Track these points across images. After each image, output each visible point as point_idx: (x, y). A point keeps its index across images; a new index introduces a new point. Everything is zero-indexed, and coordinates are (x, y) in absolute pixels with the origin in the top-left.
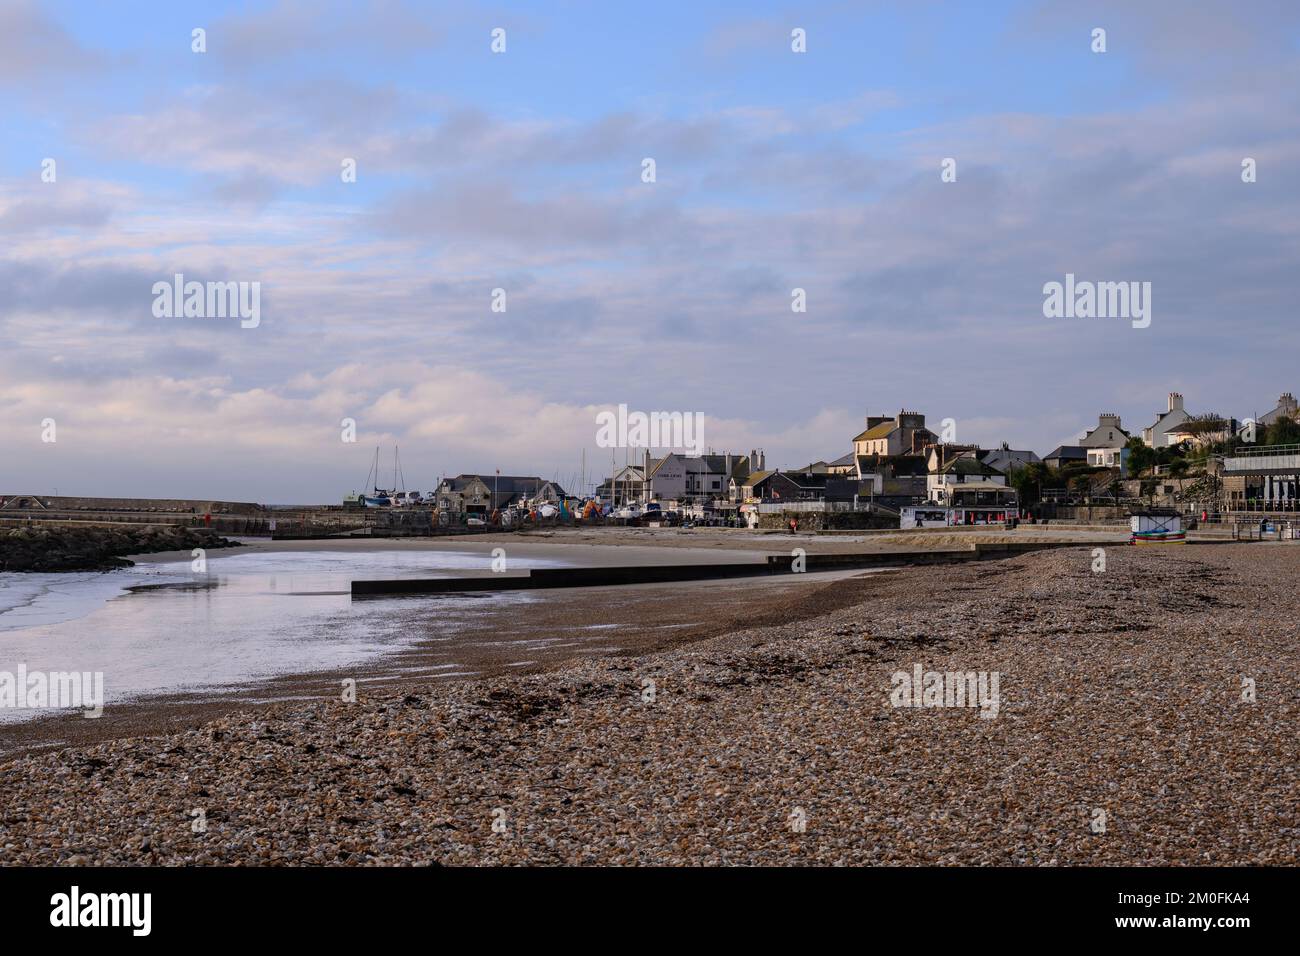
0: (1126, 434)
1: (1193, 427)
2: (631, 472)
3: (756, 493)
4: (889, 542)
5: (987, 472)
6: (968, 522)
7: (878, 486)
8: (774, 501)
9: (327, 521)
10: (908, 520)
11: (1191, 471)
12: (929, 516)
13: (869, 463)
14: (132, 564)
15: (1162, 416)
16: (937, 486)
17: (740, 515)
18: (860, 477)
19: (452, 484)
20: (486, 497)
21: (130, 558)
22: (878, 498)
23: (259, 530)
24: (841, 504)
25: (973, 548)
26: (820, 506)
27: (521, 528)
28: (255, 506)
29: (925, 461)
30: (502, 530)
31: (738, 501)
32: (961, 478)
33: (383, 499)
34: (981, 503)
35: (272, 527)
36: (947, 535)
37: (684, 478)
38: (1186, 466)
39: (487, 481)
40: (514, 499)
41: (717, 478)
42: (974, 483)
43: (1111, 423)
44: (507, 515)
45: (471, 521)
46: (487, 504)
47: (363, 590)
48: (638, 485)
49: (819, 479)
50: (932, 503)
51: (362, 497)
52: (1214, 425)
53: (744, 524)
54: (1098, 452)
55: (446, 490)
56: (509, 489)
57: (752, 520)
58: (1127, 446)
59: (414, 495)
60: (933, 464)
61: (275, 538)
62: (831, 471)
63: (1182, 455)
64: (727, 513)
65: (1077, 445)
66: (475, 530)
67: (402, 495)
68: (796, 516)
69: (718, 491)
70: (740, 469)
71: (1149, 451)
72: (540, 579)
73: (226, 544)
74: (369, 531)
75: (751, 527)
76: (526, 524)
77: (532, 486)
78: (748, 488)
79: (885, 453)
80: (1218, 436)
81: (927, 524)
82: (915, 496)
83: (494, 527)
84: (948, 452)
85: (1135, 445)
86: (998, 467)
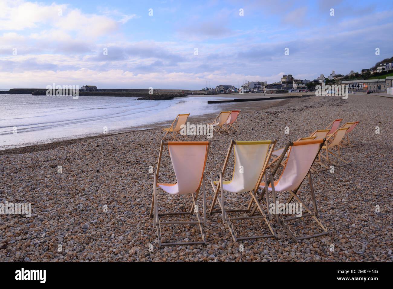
0: (325, 77)
1: (336, 76)
2: (246, 85)
3: (266, 87)
4: (287, 95)
5: (303, 84)
6: (299, 92)
7: (285, 86)
8: (268, 89)
9: (200, 92)
10: (290, 91)
11: (336, 83)
12: (293, 91)
13: (284, 83)
14: (174, 99)
15: (331, 75)
16: (295, 86)
17: (263, 91)
18: (282, 85)
19: (218, 87)
20: (223, 88)
21: (173, 98)
22: (285, 88)
23: (191, 94)
24: (279, 89)
25: (302, 95)
26: (275, 89)
27: (229, 93)
28: (189, 90)
29: (292, 82)
30: (226, 93)
31: (263, 89)
32: (298, 85)
33: (208, 89)
34: (301, 89)
35: (192, 93)
36: (297, 94)
37: (254, 85)
38: (335, 82)
39: (224, 86)
40: (228, 89)
41: (259, 85)
42: (300, 86)
43: (322, 75)
44: (227, 91)
45: (222, 92)
46: (224, 90)
47: (209, 102)
48: (247, 86)
49: (275, 85)
50: (294, 89)
51: (204, 89)
52: (340, 76)
53: (264, 92)
54: (320, 80)
55: (217, 88)
56: (227, 87)
57: (265, 92)
58: (325, 79)
59: (212, 88)
60: (294, 82)
61: (193, 95)
62: (277, 84)
63: (334, 81)
64: (261, 90)
65: (317, 79)
66: (222, 93)
67: (210, 88)
68: (272, 91)
69: (259, 87)
70: (263, 84)
71: (329, 80)
72: (236, 101)
73: (186, 96)
74: (206, 94)
75: (265, 93)
76: (230, 92)
77: (230, 87)
78: (264, 87)
79: (286, 81)
80: (341, 78)
81: (293, 92)
82: (291, 88)
83: (225, 93)
84: (296, 81)
85: (326, 79)
86: (304, 83)
